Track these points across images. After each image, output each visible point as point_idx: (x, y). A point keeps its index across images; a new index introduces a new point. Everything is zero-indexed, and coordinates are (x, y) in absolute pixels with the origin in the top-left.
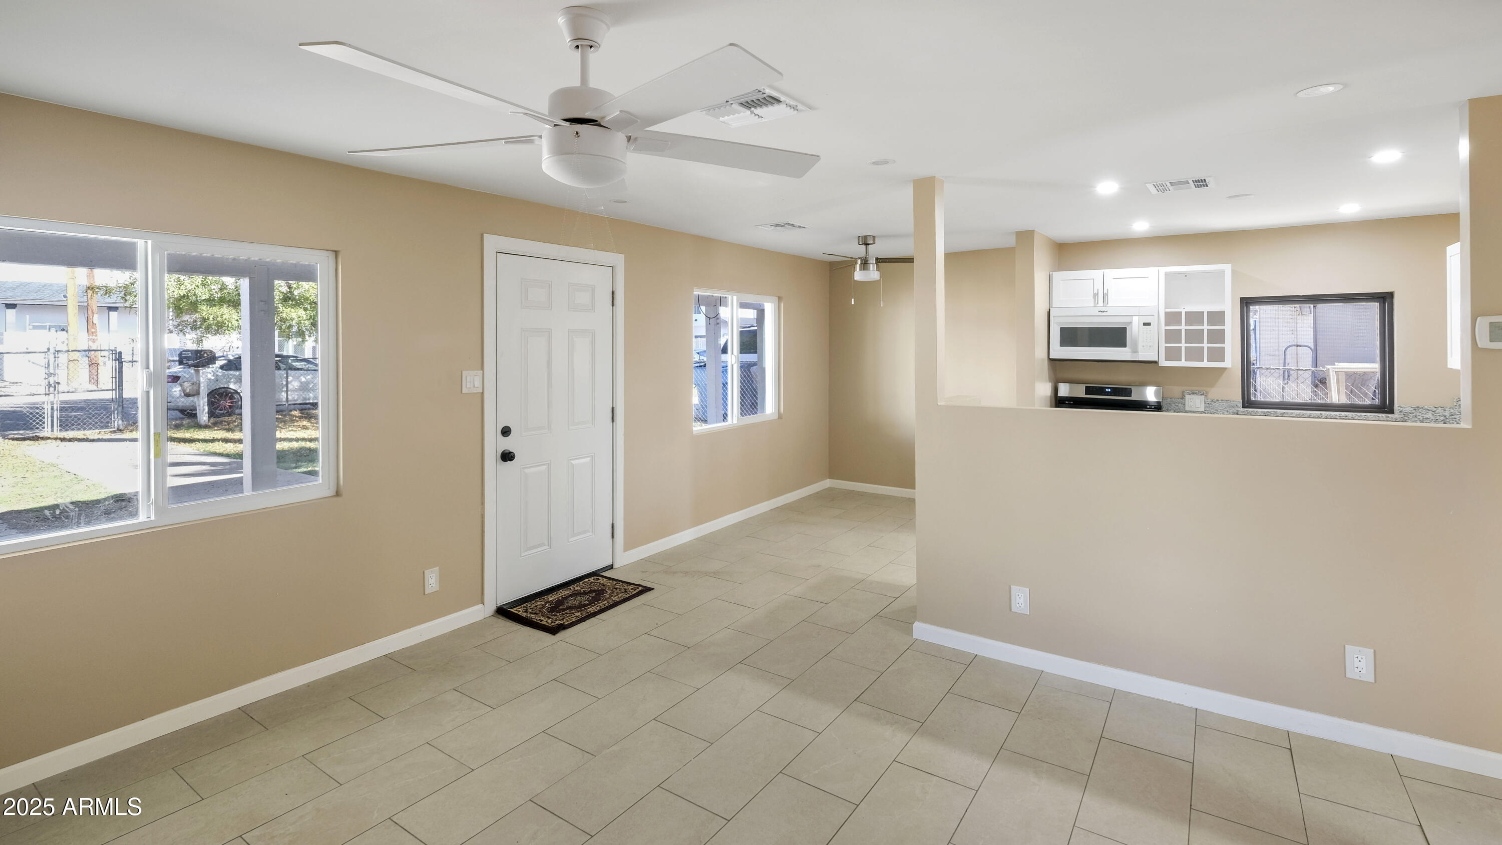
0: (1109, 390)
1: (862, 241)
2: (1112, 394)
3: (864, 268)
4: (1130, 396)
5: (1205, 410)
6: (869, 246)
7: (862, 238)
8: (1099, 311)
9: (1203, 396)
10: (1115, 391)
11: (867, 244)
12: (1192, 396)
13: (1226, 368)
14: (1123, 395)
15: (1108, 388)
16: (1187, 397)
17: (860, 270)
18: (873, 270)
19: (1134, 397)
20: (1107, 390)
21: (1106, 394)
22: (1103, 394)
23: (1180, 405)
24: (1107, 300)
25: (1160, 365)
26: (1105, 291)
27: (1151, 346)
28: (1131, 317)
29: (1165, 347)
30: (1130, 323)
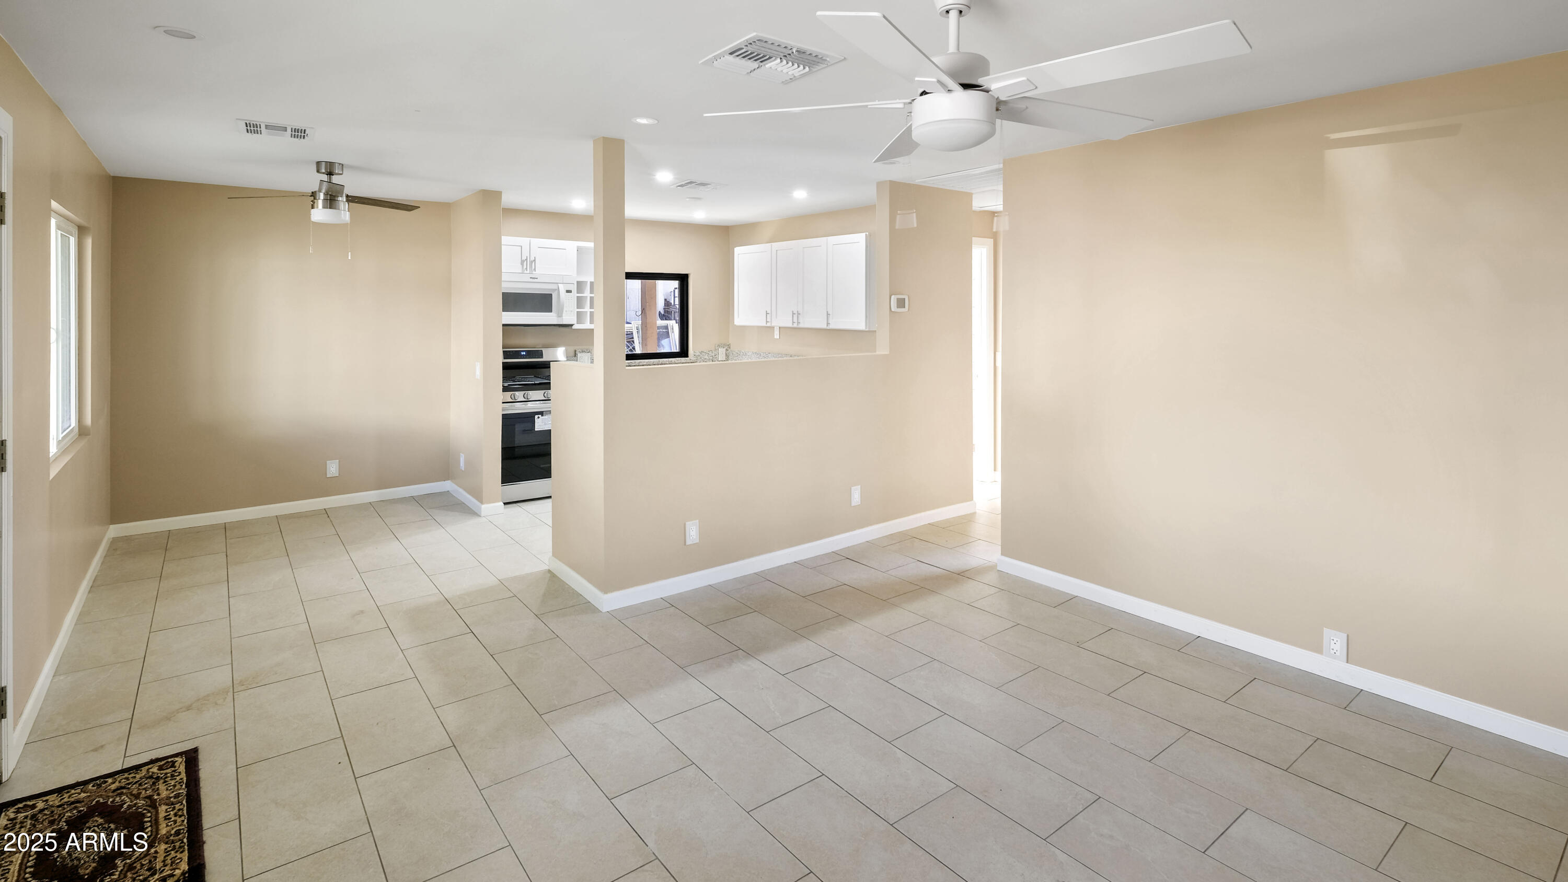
0: (524, 353)
1: (326, 169)
2: (527, 357)
3: (330, 206)
4: (542, 358)
6: (333, 176)
7: (326, 165)
8: (531, 278)
9: (590, 354)
10: (530, 354)
11: (330, 174)
12: (583, 354)
14: (536, 357)
15: (523, 351)
17: (324, 207)
18: (344, 210)
19: (545, 359)
20: (522, 353)
22: (520, 357)
24: (533, 268)
25: (573, 327)
26: (532, 259)
27: (571, 311)
28: (556, 284)
29: (577, 312)
30: (556, 290)
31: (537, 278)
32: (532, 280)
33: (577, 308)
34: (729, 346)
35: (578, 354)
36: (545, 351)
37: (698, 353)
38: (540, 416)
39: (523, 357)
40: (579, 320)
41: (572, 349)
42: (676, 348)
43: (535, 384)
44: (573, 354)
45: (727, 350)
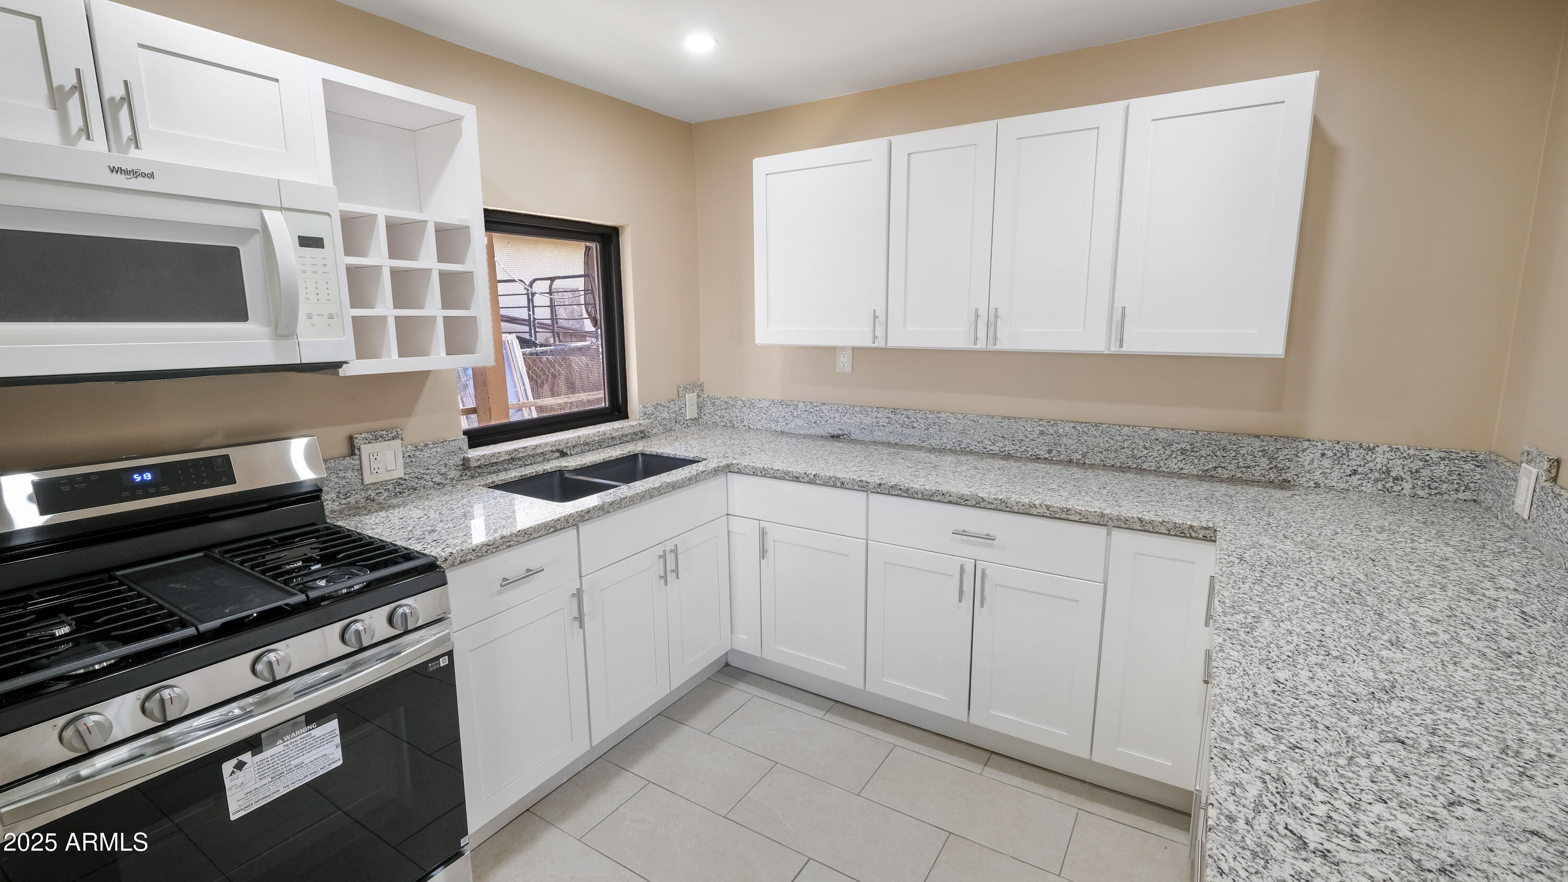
0: (148, 476)
2: (165, 488)
4: (231, 481)
5: (405, 474)
9: (398, 441)
10: (171, 476)
12: (380, 446)
13: (429, 371)
14: (206, 482)
15: (141, 470)
16: (366, 450)
19: (244, 482)
20: (138, 478)
21: (140, 492)
22: (125, 494)
23: (349, 474)
24: (127, 132)
25: (343, 372)
26: (114, 90)
27: (331, 317)
28: (253, 212)
29: (355, 319)
30: (255, 231)
31: (151, 176)
32: (119, 181)
33: (353, 305)
34: (701, 387)
35: (363, 447)
36: (239, 457)
37: (650, 409)
38: (246, 757)
39: (145, 490)
40: (364, 350)
41: (337, 435)
42: (598, 398)
43: (200, 638)
44: (343, 448)
45: (699, 396)
